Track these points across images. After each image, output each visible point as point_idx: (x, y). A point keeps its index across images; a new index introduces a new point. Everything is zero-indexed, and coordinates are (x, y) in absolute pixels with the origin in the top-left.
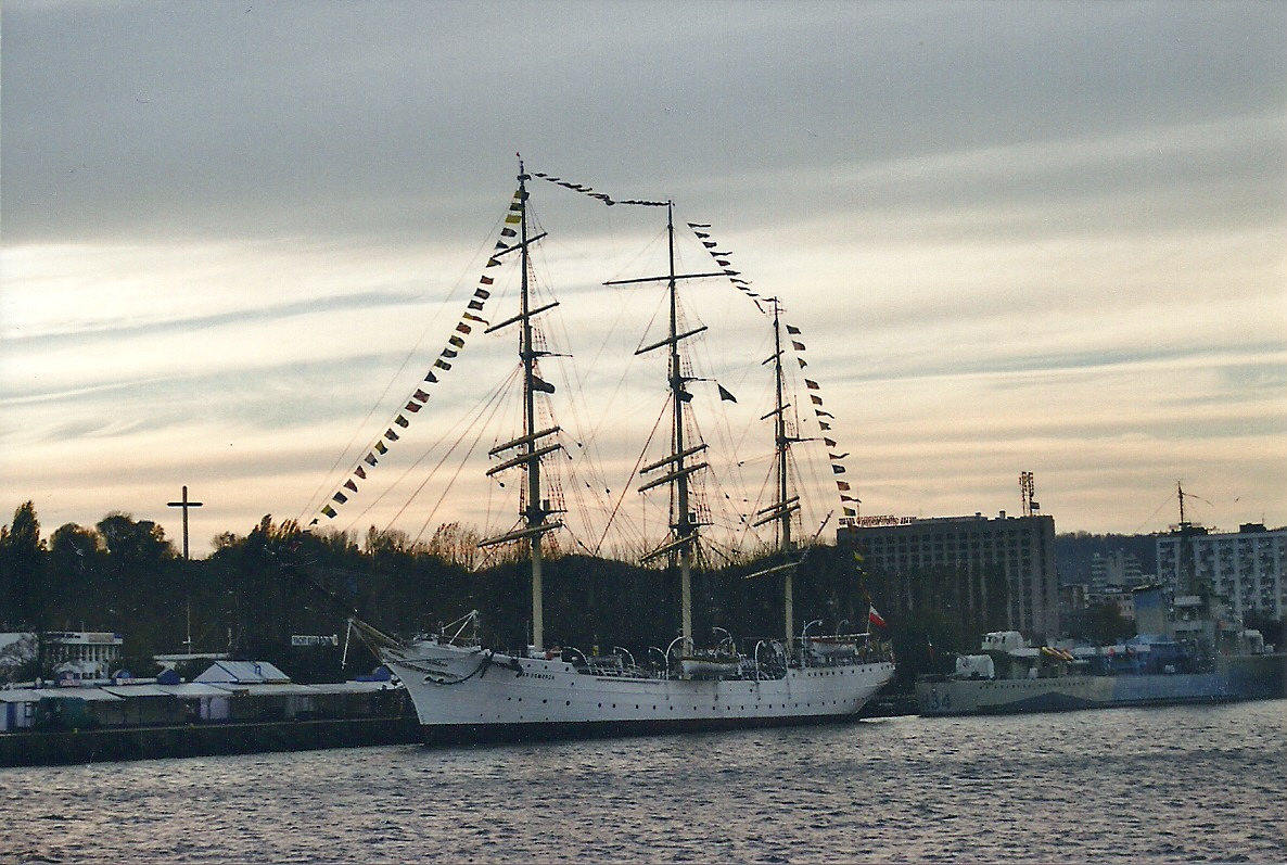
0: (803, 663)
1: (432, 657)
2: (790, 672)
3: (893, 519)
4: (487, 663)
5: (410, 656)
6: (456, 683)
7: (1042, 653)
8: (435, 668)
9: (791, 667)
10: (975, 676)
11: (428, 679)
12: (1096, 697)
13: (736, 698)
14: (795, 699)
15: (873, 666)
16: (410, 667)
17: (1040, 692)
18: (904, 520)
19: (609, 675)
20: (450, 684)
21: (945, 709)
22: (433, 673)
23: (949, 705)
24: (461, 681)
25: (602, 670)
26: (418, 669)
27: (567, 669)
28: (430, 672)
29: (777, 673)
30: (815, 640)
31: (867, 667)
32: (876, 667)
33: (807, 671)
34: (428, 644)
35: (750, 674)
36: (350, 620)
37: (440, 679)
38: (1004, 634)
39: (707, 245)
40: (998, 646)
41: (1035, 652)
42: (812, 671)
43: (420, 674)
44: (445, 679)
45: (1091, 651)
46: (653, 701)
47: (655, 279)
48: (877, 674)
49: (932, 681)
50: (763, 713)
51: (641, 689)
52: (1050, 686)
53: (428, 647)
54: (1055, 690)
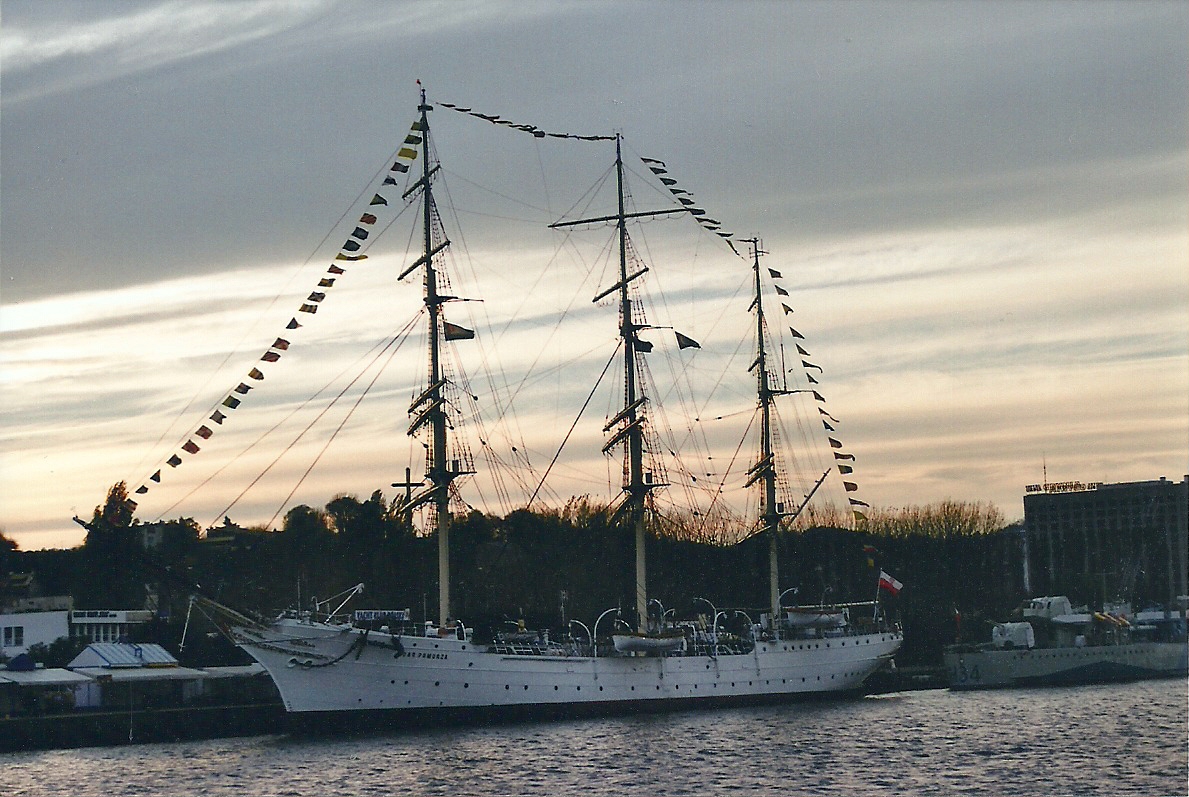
0: (777, 636)
1: (297, 636)
2: (759, 646)
3: (1078, 485)
4: (362, 643)
5: (269, 636)
6: (325, 665)
7: (1095, 619)
8: (301, 649)
9: (763, 640)
10: (1009, 646)
11: (293, 661)
12: (1160, 666)
13: (686, 676)
14: (764, 676)
15: (869, 637)
16: (271, 648)
17: (1088, 661)
18: (1091, 486)
19: (519, 653)
20: (318, 666)
21: (972, 682)
22: (299, 654)
23: (978, 678)
24: (331, 663)
25: (512, 648)
26: (282, 651)
27: (464, 648)
28: (294, 653)
29: (745, 648)
30: (790, 610)
31: (862, 639)
32: (875, 639)
33: (781, 644)
34: (291, 623)
35: (707, 650)
36: (192, 598)
37: (307, 661)
38: (1050, 599)
39: (666, 182)
40: (1042, 613)
41: (1085, 618)
42: (789, 644)
43: (284, 656)
44: (315, 662)
45: (1159, 615)
46: (575, 681)
47: (603, 219)
48: (878, 646)
49: (960, 651)
50: (724, 691)
51: (561, 667)
52: (1100, 654)
53: (291, 626)
54: (1107, 658)
